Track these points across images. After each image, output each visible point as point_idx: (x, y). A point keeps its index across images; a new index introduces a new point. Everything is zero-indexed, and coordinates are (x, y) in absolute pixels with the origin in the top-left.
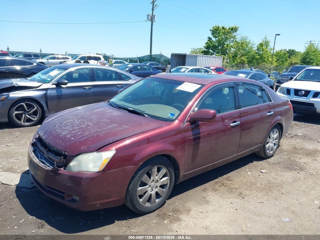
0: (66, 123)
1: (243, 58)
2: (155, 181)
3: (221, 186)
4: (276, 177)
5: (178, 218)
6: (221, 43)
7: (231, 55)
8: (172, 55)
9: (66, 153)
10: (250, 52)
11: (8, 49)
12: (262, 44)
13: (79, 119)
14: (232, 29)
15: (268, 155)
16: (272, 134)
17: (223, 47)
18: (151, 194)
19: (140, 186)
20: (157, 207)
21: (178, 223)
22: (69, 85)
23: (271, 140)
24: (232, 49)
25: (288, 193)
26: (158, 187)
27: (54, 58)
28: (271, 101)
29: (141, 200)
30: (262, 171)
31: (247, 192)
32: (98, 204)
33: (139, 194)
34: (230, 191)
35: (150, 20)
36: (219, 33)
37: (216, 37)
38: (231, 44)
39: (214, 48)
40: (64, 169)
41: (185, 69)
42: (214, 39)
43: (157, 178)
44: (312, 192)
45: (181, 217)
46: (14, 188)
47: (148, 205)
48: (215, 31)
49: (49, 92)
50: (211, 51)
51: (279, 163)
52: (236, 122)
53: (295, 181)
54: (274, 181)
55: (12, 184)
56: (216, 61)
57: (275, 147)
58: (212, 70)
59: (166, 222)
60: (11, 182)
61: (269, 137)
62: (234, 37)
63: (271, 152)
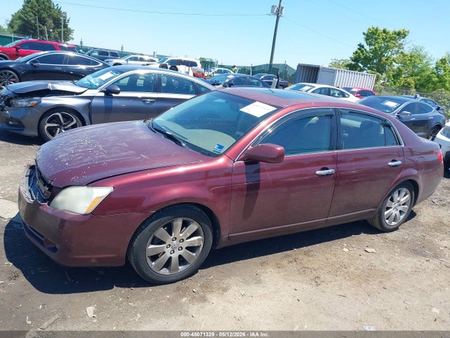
0: (72, 144)
1: (410, 80)
2: (178, 240)
3: (291, 262)
4: (386, 261)
5: (204, 297)
6: (377, 54)
7: (391, 73)
8: (299, 66)
9: (52, 183)
10: (424, 71)
11: (81, 42)
12: (445, 60)
13: (91, 139)
14: (399, 34)
15: (386, 226)
16: (396, 195)
17: (380, 60)
18: (170, 258)
19: (152, 243)
20: (180, 277)
21: (201, 304)
22: (122, 94)
23: (394, 205)
24: (394, 63)
25: (395, 289)
26: (184, 248)
27: (136, 59)
28: (400, 144)
29: (153, 263)
30: (367, 249)
31: (328, 277)
32: (93, 259)
33: (149, 254)
34: (304, 270)
35: (275, 14)
36: (376, 39)
37: (370, 45)
38: (395, 56)
39: (367, 61)
40: (49, 204)
41: (309, 88)
42: (367, 48)
43: (181, 235)
44: (437, 293)
45: (209, 296)
46: (6, 222)
47: (165, 271)
48: (371, 36)
49: (94, 101)
50: (360, 65)
51: (403, 242)
52: (328, 169)
53: (416, 271)
54: (381, 267)
55: (6, 217)
56: (365, 80)
57: (402, 217)
58: (353, 93)
59: (184, 299)
60: (6, 214)
61: (392, 200)
62: (400, 46)
63: (393, 223)
